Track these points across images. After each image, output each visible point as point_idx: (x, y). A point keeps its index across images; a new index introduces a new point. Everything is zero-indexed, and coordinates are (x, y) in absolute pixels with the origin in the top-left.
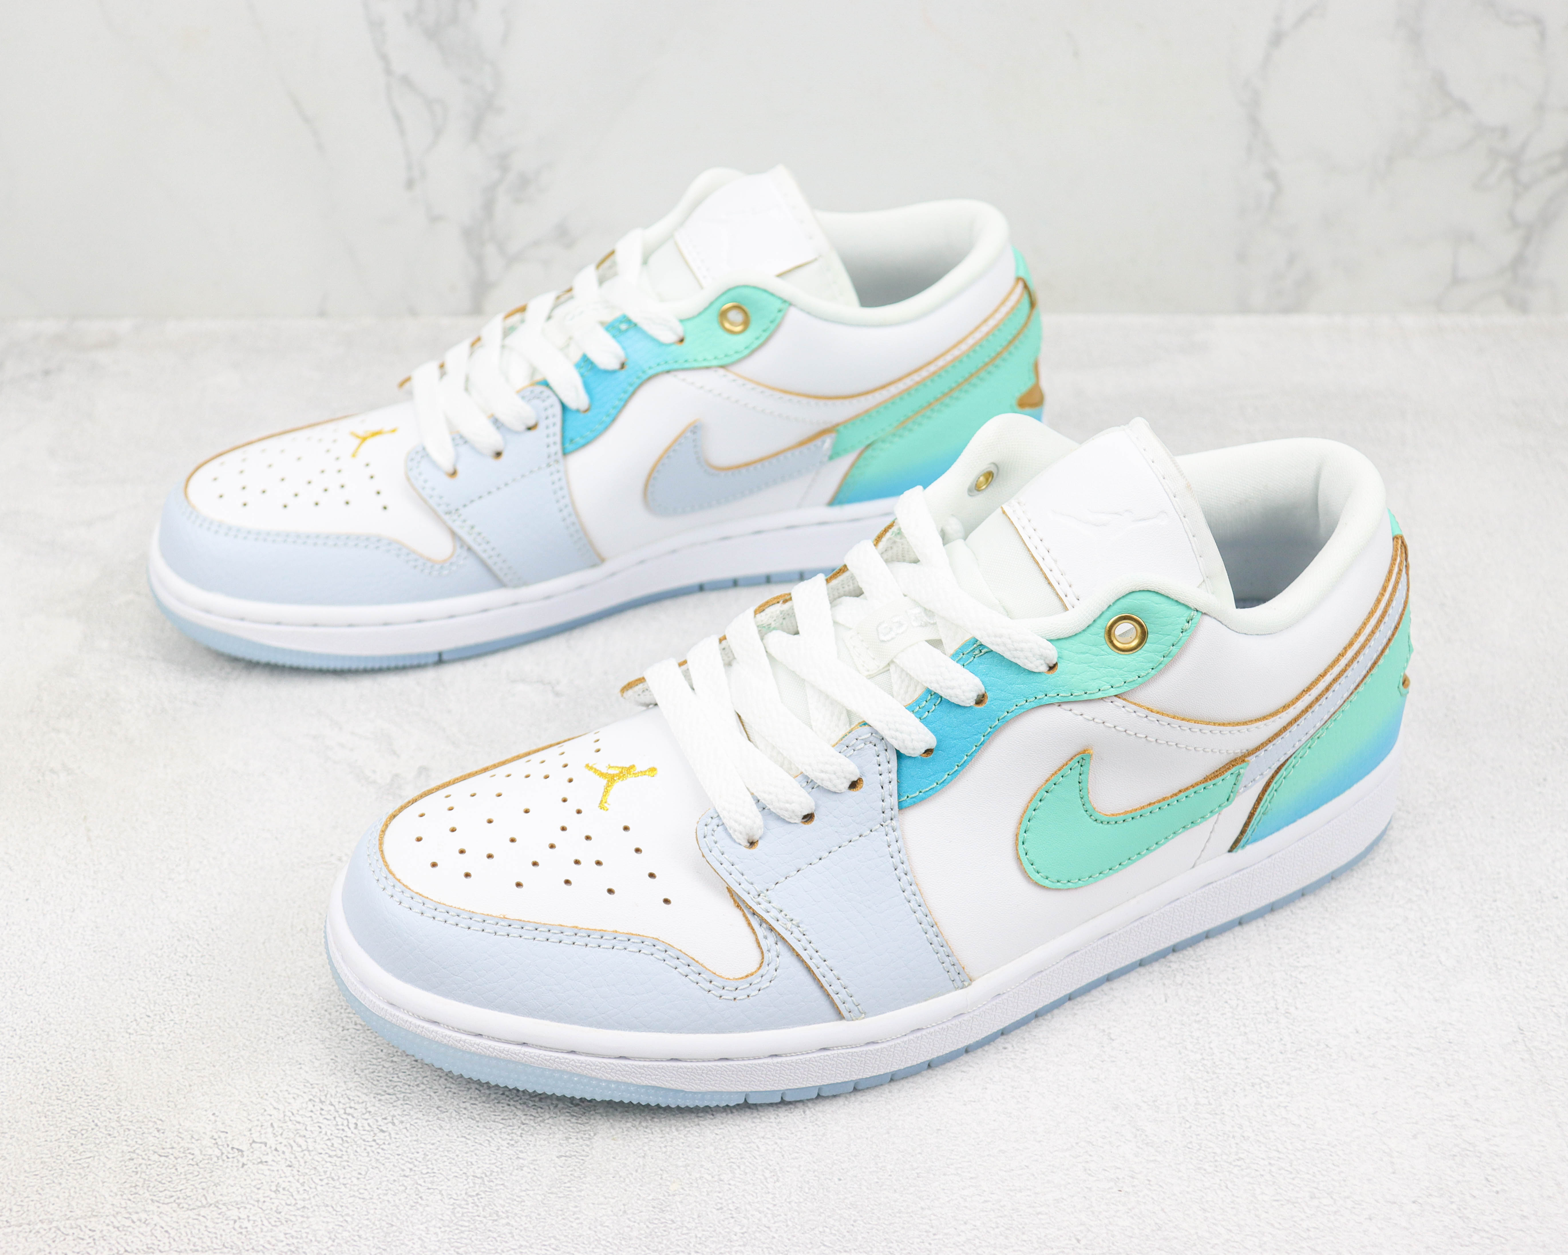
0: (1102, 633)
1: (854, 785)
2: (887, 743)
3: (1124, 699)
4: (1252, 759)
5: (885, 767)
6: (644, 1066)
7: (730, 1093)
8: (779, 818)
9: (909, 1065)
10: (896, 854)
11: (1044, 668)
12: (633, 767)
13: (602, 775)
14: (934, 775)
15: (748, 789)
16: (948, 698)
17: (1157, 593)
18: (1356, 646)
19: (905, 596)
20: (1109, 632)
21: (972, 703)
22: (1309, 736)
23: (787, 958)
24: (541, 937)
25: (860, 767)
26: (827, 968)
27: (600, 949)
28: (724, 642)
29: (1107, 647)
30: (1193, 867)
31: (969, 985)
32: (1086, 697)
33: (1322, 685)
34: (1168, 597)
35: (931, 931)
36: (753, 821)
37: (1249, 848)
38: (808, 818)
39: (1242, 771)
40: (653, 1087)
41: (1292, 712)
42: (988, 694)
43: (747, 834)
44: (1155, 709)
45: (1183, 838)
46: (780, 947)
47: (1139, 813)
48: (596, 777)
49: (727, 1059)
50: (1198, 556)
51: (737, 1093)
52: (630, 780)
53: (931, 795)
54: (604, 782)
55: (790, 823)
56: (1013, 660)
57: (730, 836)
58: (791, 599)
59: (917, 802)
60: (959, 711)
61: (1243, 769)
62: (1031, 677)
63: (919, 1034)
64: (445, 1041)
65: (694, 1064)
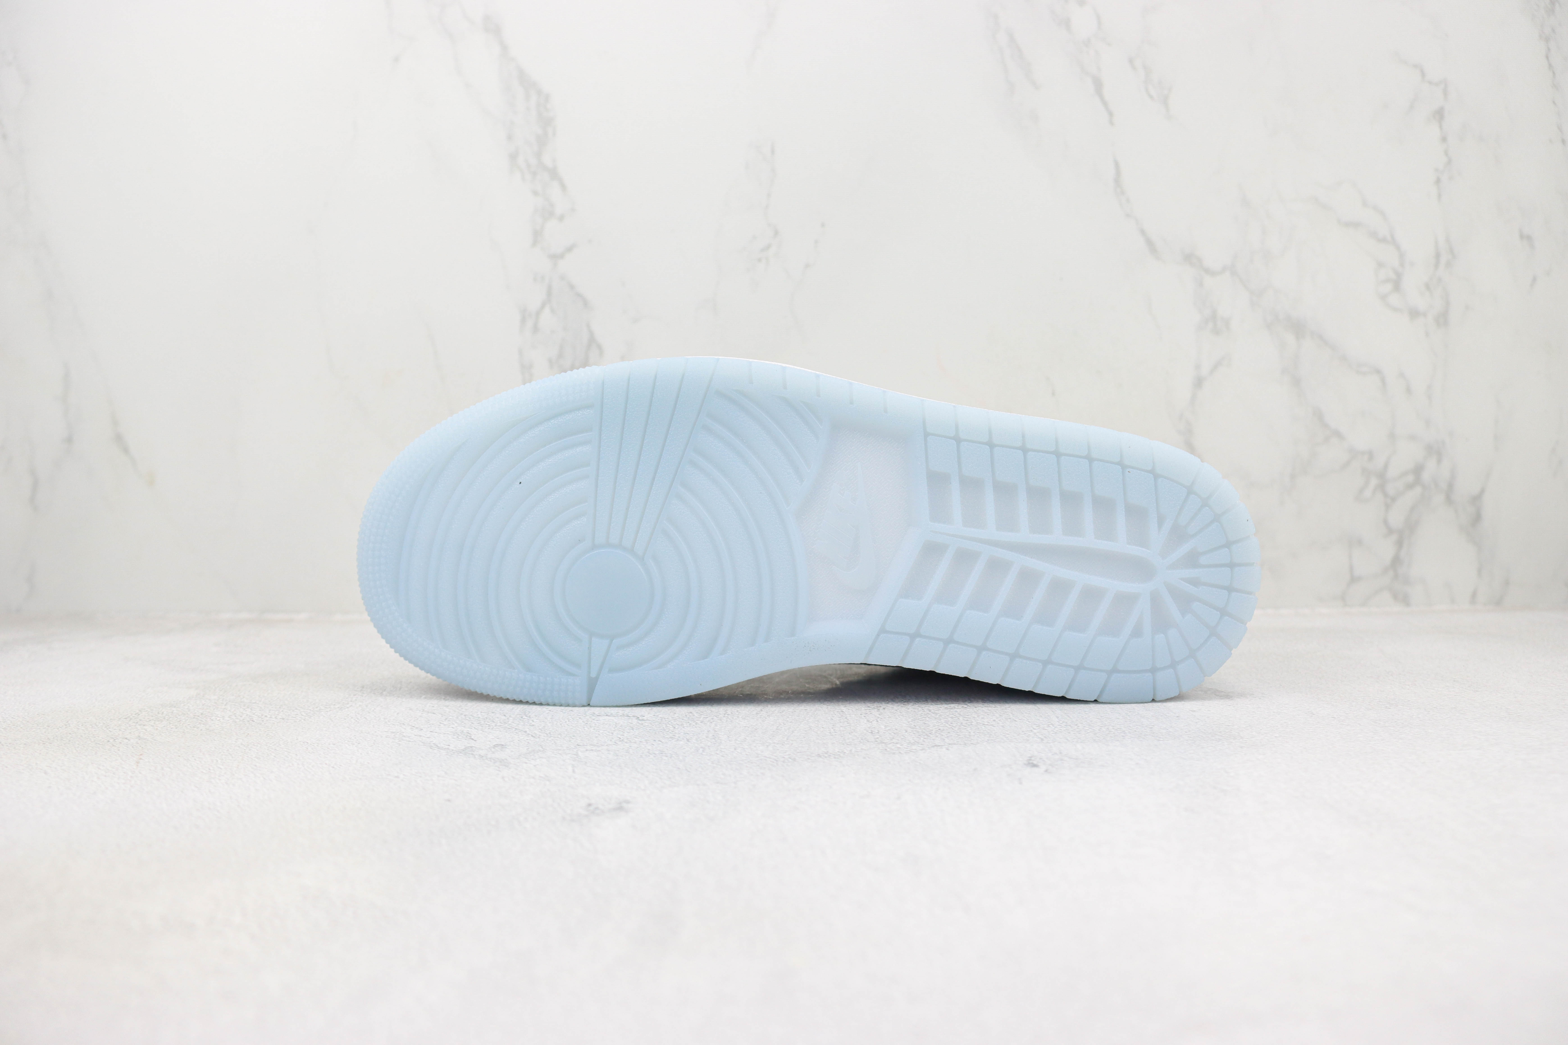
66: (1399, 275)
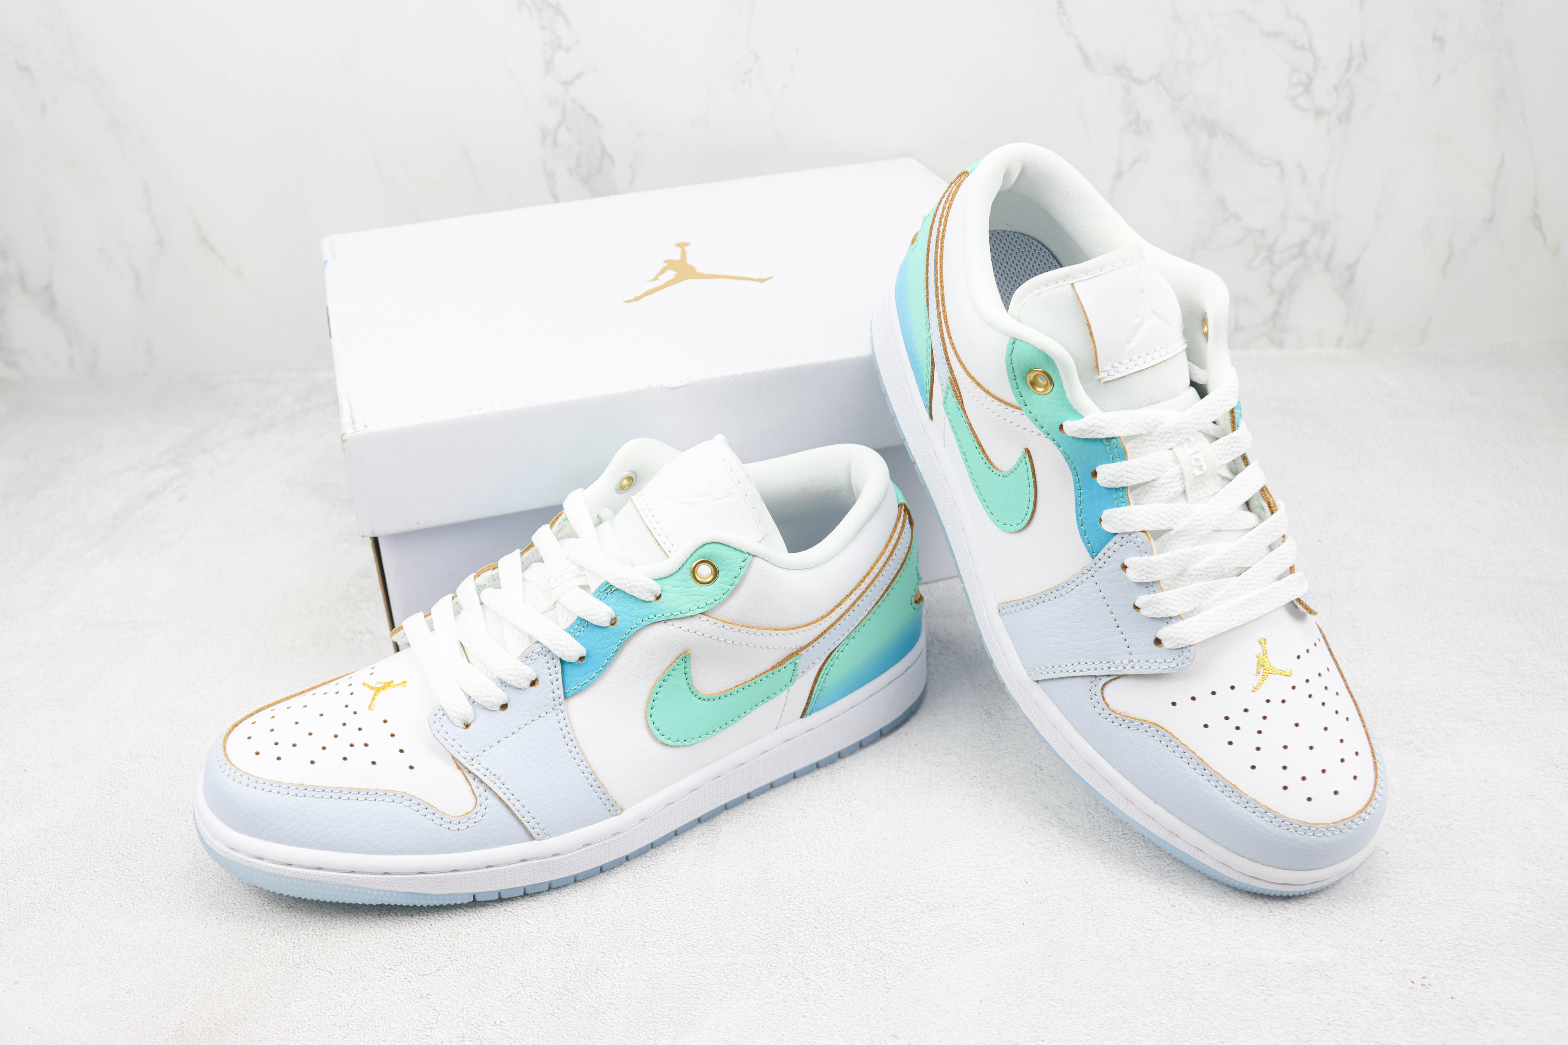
0: (689, 572)
1: (533, 683)
2: (553, 654)
3: (708, 616)
4: (804, 652)
5: (553, 670)
6: (401, 878)
7: (462, 894)
8: (484, 708)
9: (585, 870)
10: (564, 728)
11: (653, 598)
12: (392, 681)
13: (372, 688)
14: (586, 673)
15: (463, 690)
16: (591, 622)
17: (721, 544)
18: (872, 576)
19: (567, 558)
20: (693, 572)
21: (608, 624)
22: (845, 637)
23: (493, 801)
24: (327, 796)
25: (536, 671)
26: (520, 806)
27: (367, 802)
28: (455, 598)
29: (693, 582)
30: (776, 729)
31: (621, 813)
32: (681, 616)
33: (849, 602)
34: (729, 546)
35: (591, 777)
36: (466, 710)
37: (814, 715)
38: (504, 707)
39: (797, 661)
40: (409, 893)
41: (829, 621)
42: (618, 618)
43: (463, 720)
44: (728, 621)
45: (763, 709)
46: (488, 793)
47: (729, 693)
48: (369, 690)
49: (456, 871)
50: (758, 522)
51: (467, 894)
52: (389, 690)
53: (586, 688)
54: (373, 692)
55: (491, 711)
56: (631, 594)
57: (452, 722)
58: (497, 567)
59: (577, 693)
60: (600, 630)
61: (797, 659)
62: (645, 604)
63: (588, 848)
64: (267, 870)
65: (434, 875)
66: (1310, 79)
